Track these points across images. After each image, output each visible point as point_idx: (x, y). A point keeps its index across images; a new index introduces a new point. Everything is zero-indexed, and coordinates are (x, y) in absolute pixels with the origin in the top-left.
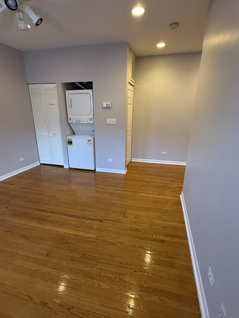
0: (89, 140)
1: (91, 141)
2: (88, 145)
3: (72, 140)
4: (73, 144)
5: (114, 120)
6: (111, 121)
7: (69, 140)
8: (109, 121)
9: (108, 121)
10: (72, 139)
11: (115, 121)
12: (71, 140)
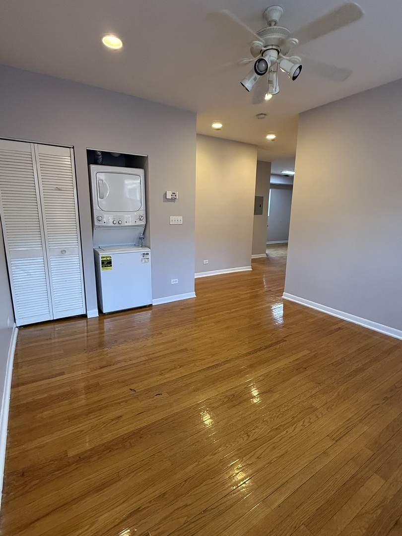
0: (146, 253)
1: (147, 254)
2: (143, 261)
3: (112, 259)
4: (112, 265)
5: (180, 218)
6: (177, 220)
7: (105, 259)
8: (174, 220)
9: (172, 221)
10: (111, 256)
11: (182, 220)
12: (108, 259)
